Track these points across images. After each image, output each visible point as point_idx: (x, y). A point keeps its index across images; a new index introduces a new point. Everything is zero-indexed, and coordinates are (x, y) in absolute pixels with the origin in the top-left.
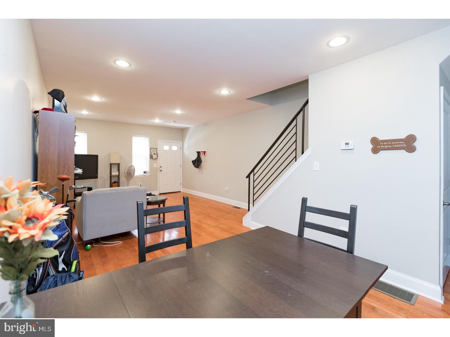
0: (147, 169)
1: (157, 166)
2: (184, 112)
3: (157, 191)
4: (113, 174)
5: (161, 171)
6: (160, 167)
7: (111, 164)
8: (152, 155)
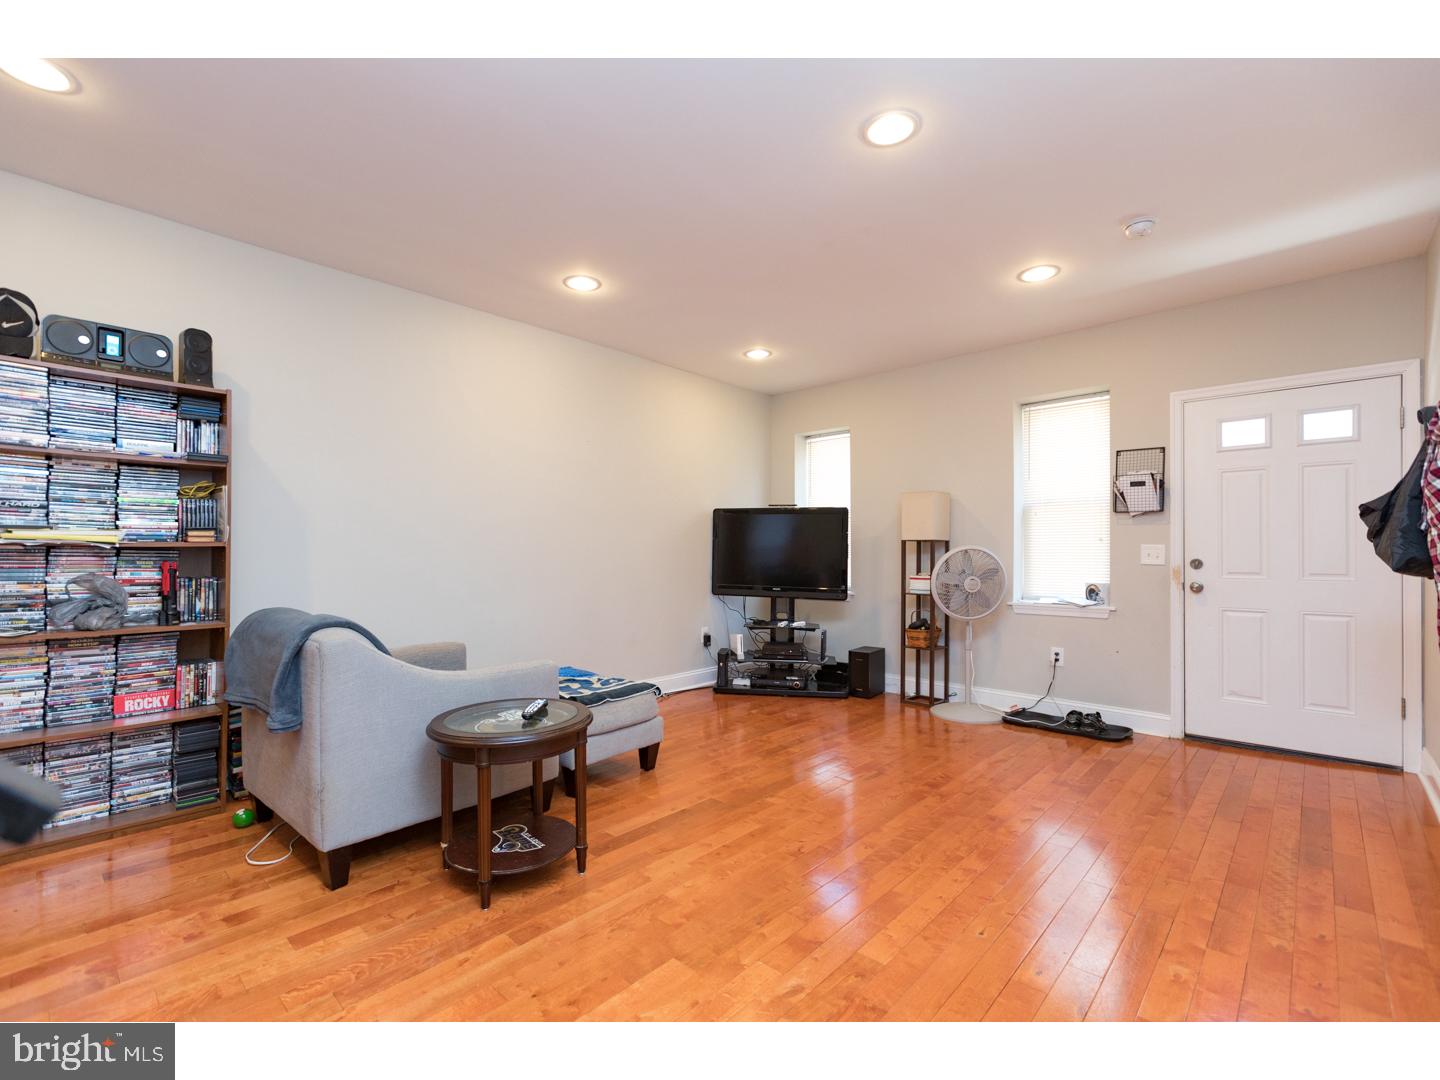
0: (1101, 577)
1: (1169, 559)
4: (912, 587)
5: (1195, 589)
6: (1188, 561)
7: (904, 543)
8: (1122, 494)
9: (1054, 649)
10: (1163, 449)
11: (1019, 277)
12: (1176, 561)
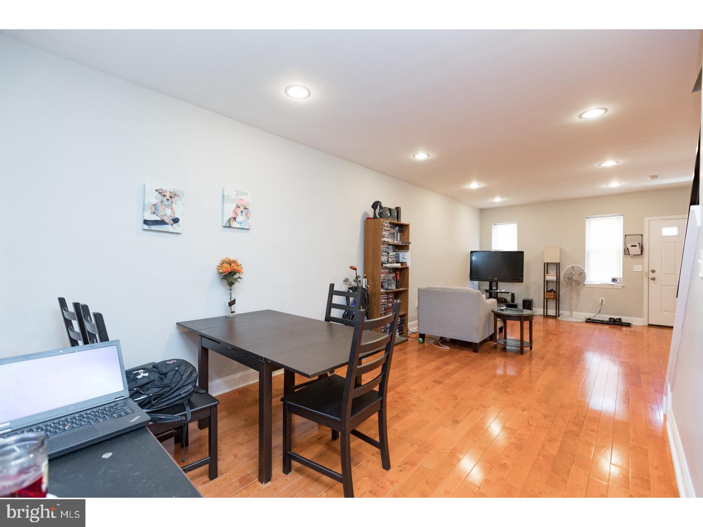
0: (619, 274)
1: (643, 270)
2: (622, 162)
3: (642, 319)
4: (548, 278)
5: (652, 279)
6: (650, 271)
7: (545, 263)
8: (628, 249)
9: (601, 299)
10: (642, 235)
12: (646, 270)
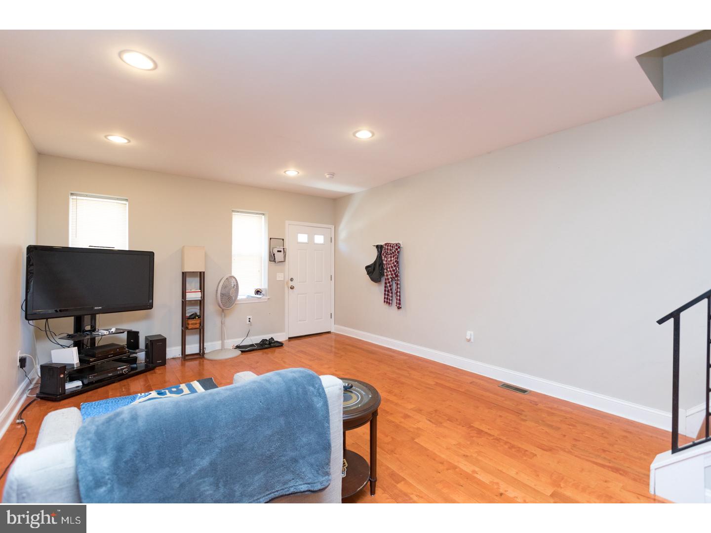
0: (263, 285)
1: (284, 279)
3: (284, 333)
4: (190, 296)
5: (291, 288)
6: (290, 279)
7: (183, 273)
8: (274, 254)
9: (249, 317)
10: (283, 239)
11: (285, 172)
12: (287, 279)
